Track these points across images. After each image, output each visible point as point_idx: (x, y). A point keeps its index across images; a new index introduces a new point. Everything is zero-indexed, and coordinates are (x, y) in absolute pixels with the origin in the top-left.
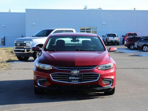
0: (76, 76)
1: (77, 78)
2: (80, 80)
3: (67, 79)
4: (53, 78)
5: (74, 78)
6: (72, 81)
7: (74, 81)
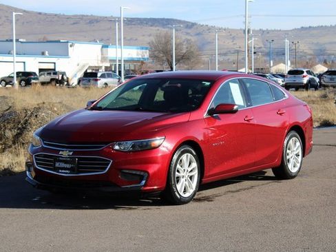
0: (66, 162)
1: (68, 166)
2: (72, 170)
3: (51, 165)
4: (37, 164)
5: (63, 165)
6: (60, 171)
7: (63, 171)
